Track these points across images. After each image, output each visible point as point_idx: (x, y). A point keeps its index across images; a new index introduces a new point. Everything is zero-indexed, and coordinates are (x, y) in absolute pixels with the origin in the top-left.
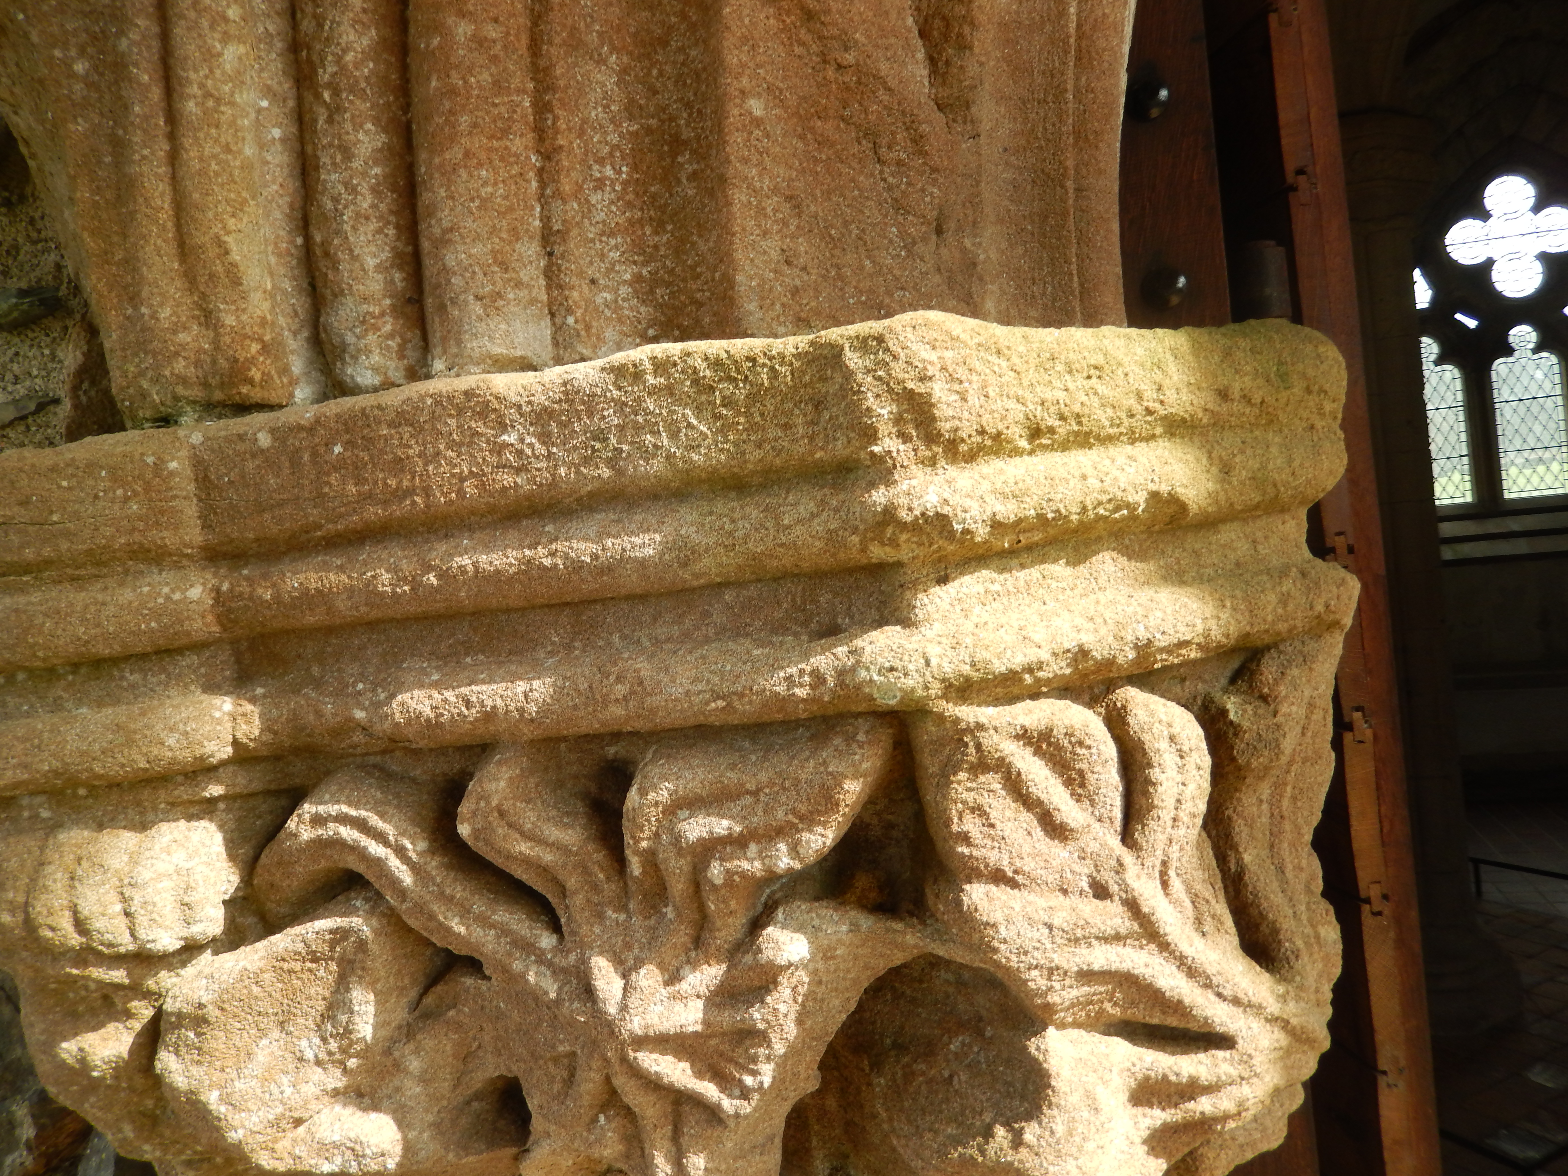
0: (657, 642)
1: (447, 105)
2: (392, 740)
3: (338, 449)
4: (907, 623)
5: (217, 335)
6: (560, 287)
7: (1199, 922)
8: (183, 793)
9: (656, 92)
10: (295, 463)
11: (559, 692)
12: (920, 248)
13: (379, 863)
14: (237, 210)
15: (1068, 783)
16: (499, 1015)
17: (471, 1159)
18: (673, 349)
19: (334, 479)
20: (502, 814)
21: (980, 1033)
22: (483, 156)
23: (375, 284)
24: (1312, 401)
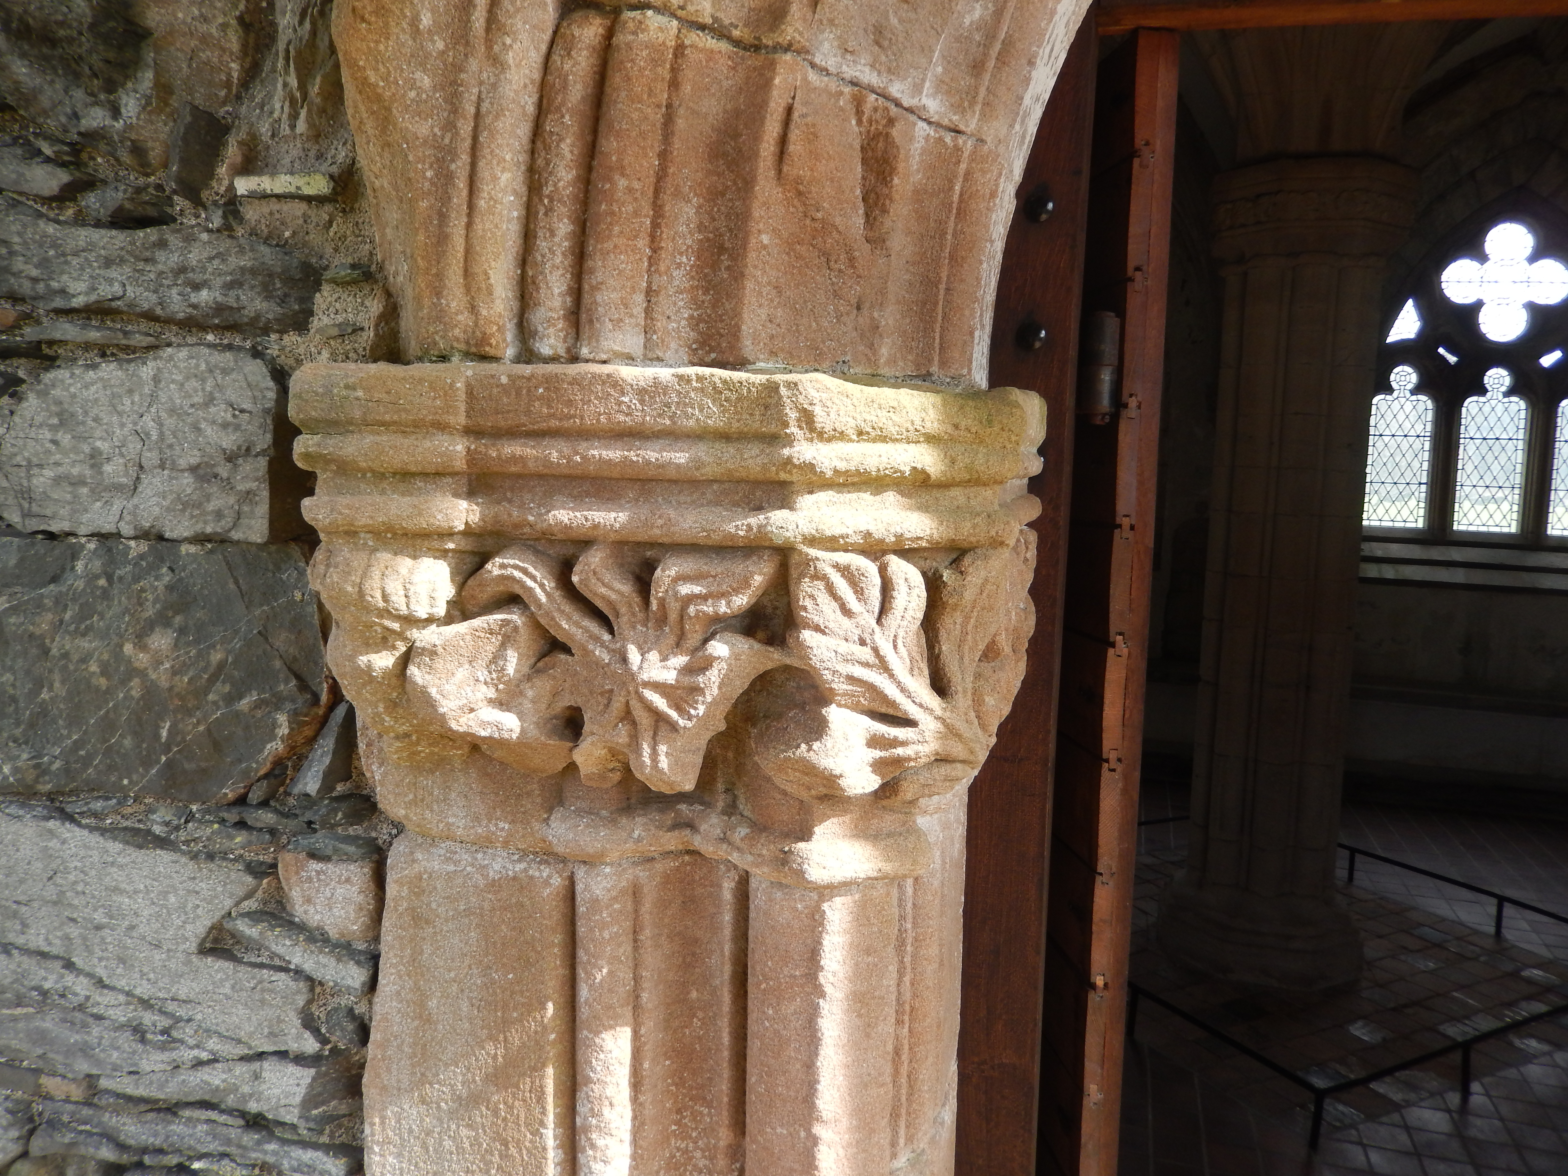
0: (679, 503)
1: (609, 219)
2: (544, 533)
3: (541, 390)
4: (792, 509)
5: (477, 319)
6: (652, 319)
7: (912, 670)
8: (436, 544)
9: (714, 220)
10: (518, 393)
11: (631, 519)
12: (844, 319)
13: (530, 589)
14: (497, 256)
15: (856, 592)
16: (576, 673)
17: (551, 742)
18: (706, 371)
19: (537, 404)
20: (595, 573)
21: (804, 708)
22: (623, 248)
23: (557, 303)
24: (1005, 434)
